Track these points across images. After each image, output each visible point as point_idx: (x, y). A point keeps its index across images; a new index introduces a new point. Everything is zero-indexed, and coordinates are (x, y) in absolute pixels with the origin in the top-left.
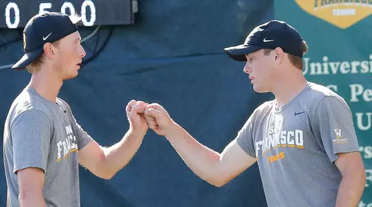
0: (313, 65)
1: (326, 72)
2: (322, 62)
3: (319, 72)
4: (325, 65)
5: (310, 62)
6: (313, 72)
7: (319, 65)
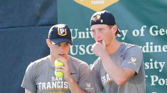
0: (80, 33)
1: (88, 37)
2: (85, 31)
3: (84, 37)
4: (87, 33)
5: (78, 31)
6: (80, 37)
7: (83, 33)
